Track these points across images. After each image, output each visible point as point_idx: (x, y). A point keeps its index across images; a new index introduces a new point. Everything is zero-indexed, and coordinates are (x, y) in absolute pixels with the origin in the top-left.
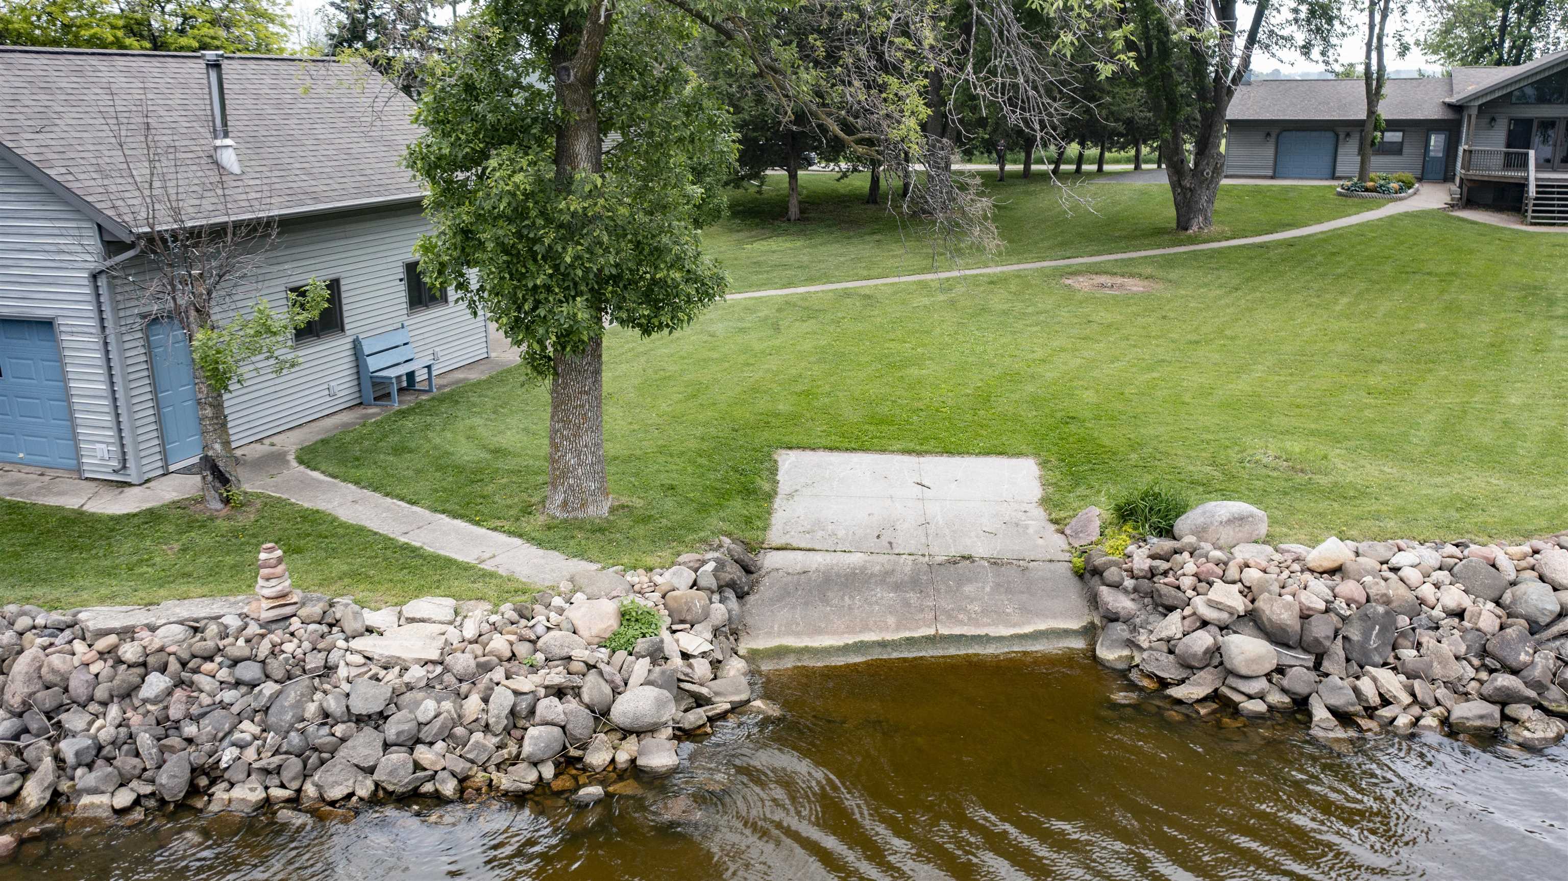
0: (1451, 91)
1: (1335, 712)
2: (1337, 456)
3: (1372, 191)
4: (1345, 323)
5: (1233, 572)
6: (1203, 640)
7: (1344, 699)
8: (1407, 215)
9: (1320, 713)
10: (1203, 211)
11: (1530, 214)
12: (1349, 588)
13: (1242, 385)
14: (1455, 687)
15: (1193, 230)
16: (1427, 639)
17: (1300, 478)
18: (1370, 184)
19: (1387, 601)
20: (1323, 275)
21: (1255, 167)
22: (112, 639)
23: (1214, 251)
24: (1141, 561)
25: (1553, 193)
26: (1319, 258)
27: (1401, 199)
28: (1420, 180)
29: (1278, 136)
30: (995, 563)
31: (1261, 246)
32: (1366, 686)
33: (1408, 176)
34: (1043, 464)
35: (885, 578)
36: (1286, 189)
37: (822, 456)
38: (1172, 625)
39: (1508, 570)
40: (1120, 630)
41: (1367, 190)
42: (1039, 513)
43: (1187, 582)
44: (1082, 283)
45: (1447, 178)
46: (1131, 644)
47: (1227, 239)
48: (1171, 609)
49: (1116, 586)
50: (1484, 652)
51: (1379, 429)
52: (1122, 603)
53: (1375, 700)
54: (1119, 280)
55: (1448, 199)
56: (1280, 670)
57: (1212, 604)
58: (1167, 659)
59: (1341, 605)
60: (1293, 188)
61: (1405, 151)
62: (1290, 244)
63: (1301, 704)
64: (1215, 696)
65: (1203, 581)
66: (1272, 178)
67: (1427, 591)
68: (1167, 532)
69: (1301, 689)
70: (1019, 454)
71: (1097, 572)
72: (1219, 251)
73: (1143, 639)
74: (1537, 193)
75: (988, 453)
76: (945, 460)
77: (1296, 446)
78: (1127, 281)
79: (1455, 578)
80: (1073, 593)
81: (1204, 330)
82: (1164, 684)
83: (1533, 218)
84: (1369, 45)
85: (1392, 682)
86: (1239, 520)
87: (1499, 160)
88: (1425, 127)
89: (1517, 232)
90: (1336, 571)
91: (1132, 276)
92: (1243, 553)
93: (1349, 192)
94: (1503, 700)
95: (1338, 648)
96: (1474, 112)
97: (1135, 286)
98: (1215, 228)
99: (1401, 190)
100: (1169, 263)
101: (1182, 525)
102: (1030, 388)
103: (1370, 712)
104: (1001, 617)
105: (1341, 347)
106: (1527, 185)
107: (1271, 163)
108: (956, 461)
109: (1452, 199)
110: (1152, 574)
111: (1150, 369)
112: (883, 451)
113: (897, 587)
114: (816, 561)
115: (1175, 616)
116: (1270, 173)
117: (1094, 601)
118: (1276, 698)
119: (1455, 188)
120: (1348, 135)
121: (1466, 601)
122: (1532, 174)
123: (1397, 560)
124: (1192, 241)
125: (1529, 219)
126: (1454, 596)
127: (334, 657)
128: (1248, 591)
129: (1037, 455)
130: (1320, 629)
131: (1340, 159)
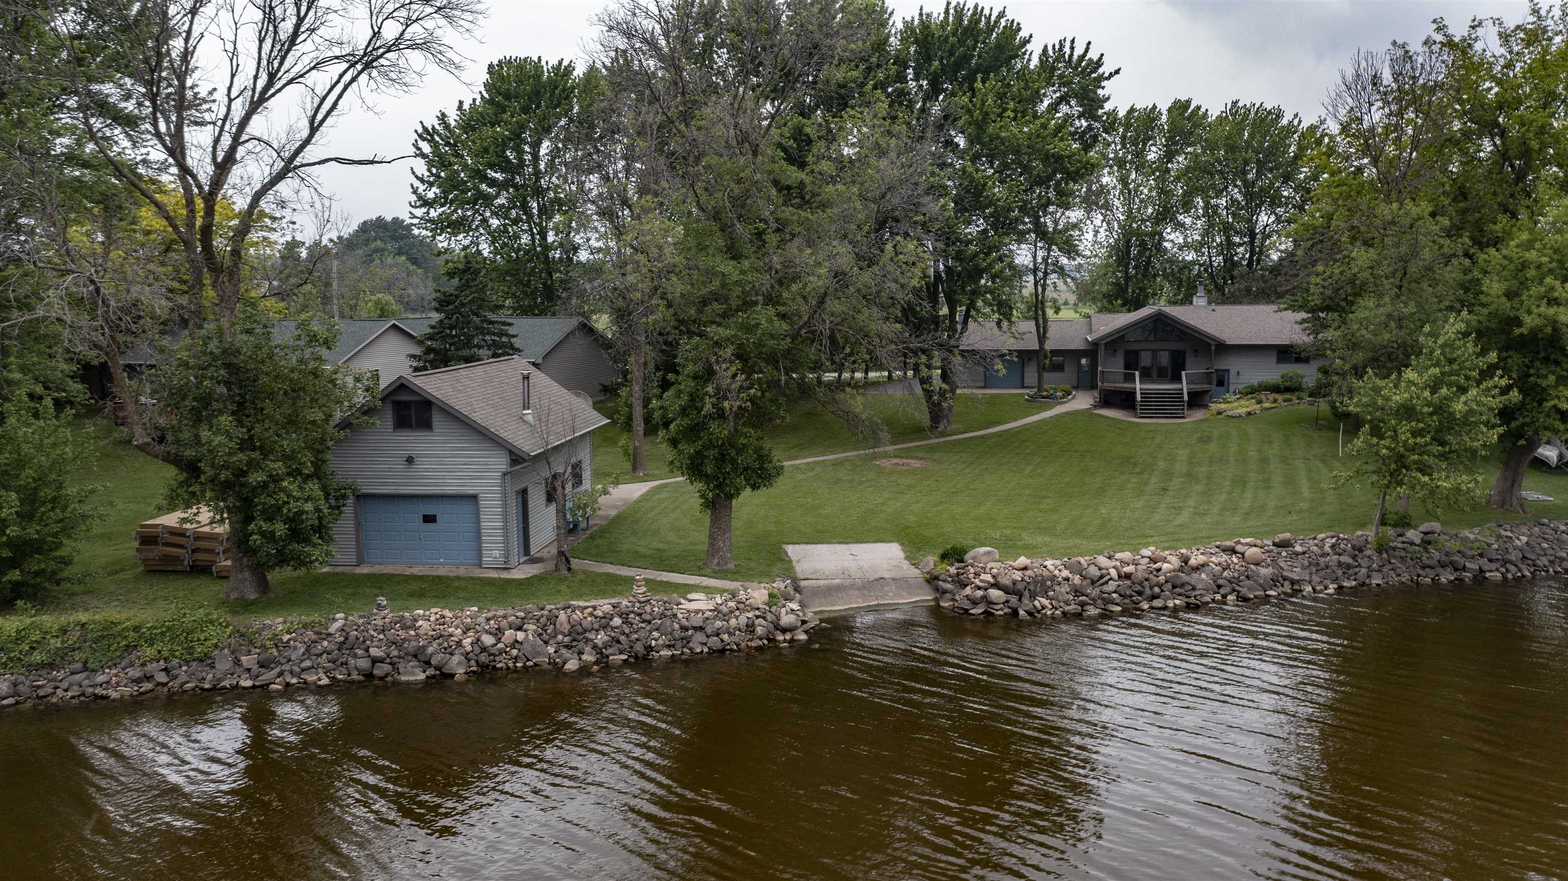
0: (1091, 331)
1: (1026, 611)
2: (1025, 535)
3: (1046, 397)
4: (1030, 480)
5: (988, 570)
6: (980, 593)
7: (1029, 607)
8: (1067, 413)
9: (1022, 612)
10: (947, 417)
11: (1139, 411)
12: (1029, 573)
13: (981, 511)
14: (1067, 603)
15: (941, 427)
16: (1057, 588)
17: (1010, 543)
18: (1045, 393)
19: (1042, 576)
20: (1018, 454)
21: (973, 381)
22: (590, 610)
23: (955, 441)
24: (953, 570)
25: (1151, 397)
26: (1016, 444)
27: (1063, 403)
28: (1076, 388)
30: (894, 579)
31: (982, 437)
32: (1036, 603)
33: (1067, 387)
34: (902, 544)
35: (852, 586)
36: (993, 396)
37: (802, 546)
38: (968, 591)
39: (1085, 564)
40: (948, 595)
41: (1043, 397)
42: (906, 562)
43: (971, 576)
44: (885, 463)
45: (1093, 387)
46: (954, 600)
47: (962, 433)
48: (966, 586)
49: (944, 581)
50: (1076, 591)
51: (1043, 525)
52: (949, 586)
53: (1039, 607)
54: (906, 461)
55: (1092, 402)
56: (1007, 601)
57: (981, 581)
58: (966, 602)
59: (1027, 579)
60: (998, 395)
61: (1067, 368)
62: (998, 435)
63: (1015, 612)
64: (985, 612)
65: (977, 575)
66: (984, 387)
67: (1057, 572)
68: (962, 561)
69: (1015, 606)
70: (890, 542)
71: (936, 578)
72: (959, 441)
73: (957, 597)
74: (1141, 397)
75: (876, 542)
76: (858, 545)
77: (1007, 532)
78: (912, 462)
79: (1066, 568)
80: (927, 587)
81: (958, 486)
82: (966, 611)
83: (1141, 413)
85: (1046, 602)
86: (989, 553)
87: (1122, 377)
88: (1076, 354)
89: (1129, 422)
90: (1025, 568)
91: (912, 458)
92: (989, 565)
93: (1033, 398)
94: (1083, 605)
95: (1026, 593)
96: (1103, 347)
97: (916, 464)
98: (954, 426)
99: (1063, 397)
100: (932, 449)
101: (968, 557)
102: (883, 516)
103: (1039, 612)
104: (902, 597)
105: (1027, 492)
106: (1135, 393)
108: (864, 545)
109: (1095, 402)
110: (958, 574)
111: (936, 506)
112: (830, 543)
113: (858, 589)
114: (822, 583)
115: (968, 588)
116: (982, 385)
117: (937, 589)
118: (1007, 610)
119: (1096, 393)
120: (1030, 359)
121: (1070, 576)
122: (1138, 386)
123: (1045, 563)
124: (942, 435)
125: (1137, 414)
126: (1065, 573)
127: (675, 611)
128: (994, 577)
129: (898, 541)
130: (1020, 586)
131: (1026, 375)
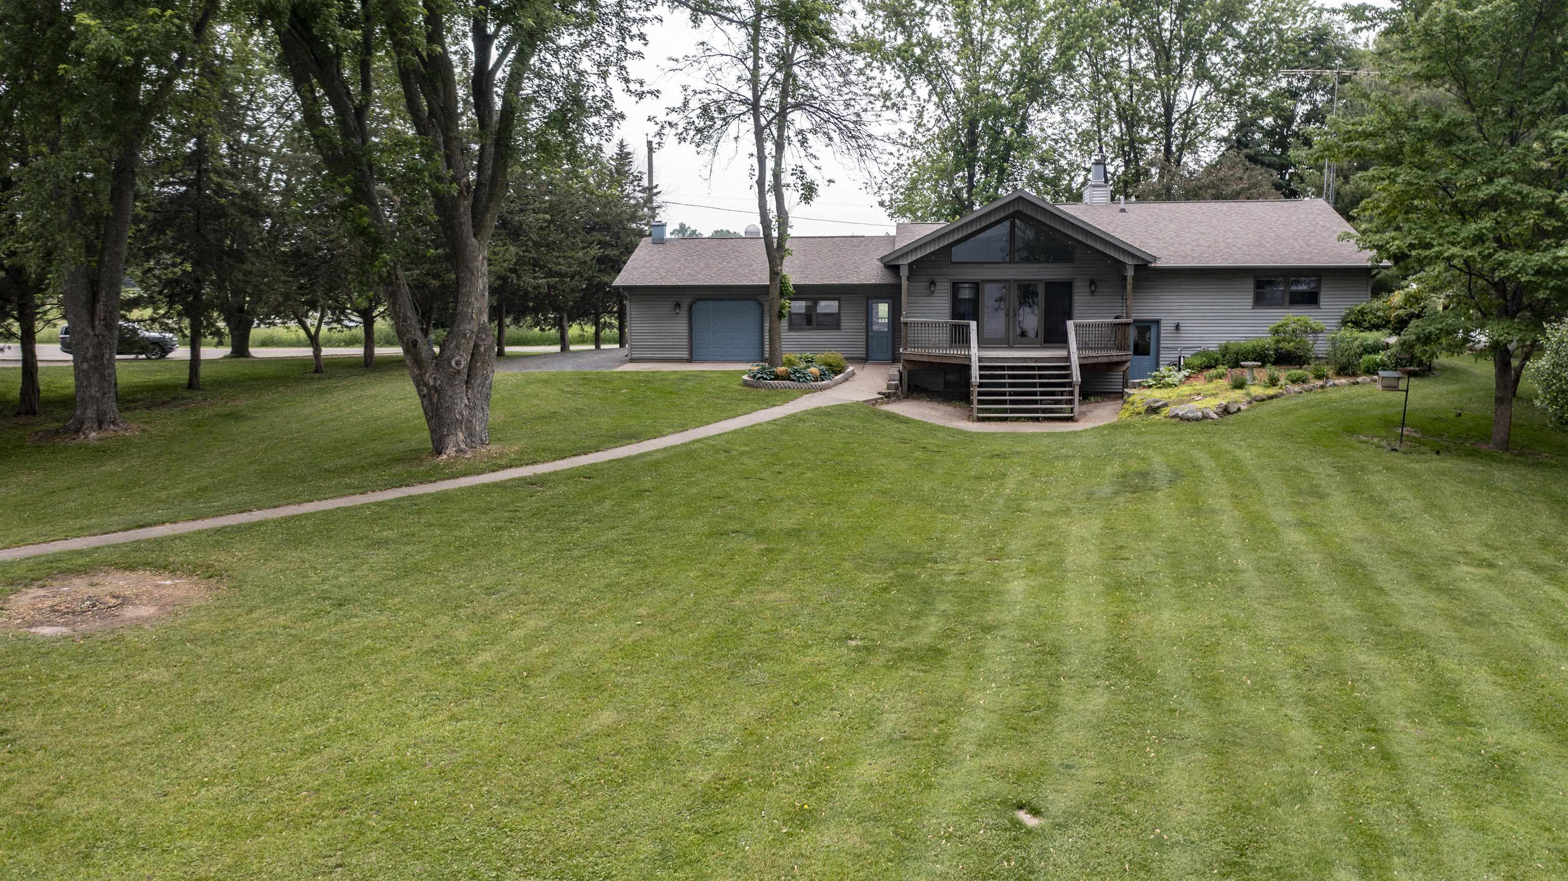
3: (783, 379)
10: (464, 424)
11: (975, 406)
18: (780, 369)
21: (663, 348)
25: (1003, 377)
27: (822, 389)
28: (857, 360)
29: (690, 307)
33: (835, 356)
41: (777, 377)
45: (895, 360)
55: (883, 387)
66: (690, 360)
74: (981, 377)
83: (980, 410)
84: (761, 183)
88: (864, 294)
89: (953, 433)
93: (756, 380)
96: (904, 273)
99: (822, 376)
106: (968, 367)
107: (685, 342)
109: (889, 387)
116: (685, 355)
119: (894, 370)
122: (975, 352)
125: (975, 414)
131: (768, 335)
